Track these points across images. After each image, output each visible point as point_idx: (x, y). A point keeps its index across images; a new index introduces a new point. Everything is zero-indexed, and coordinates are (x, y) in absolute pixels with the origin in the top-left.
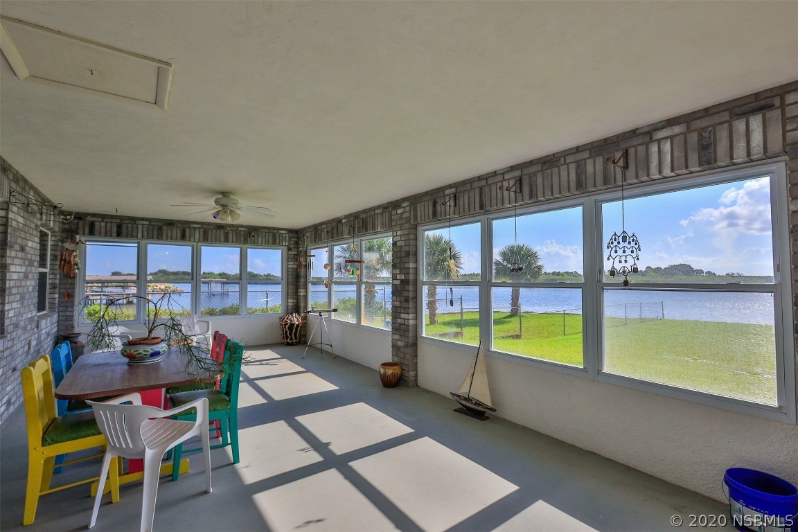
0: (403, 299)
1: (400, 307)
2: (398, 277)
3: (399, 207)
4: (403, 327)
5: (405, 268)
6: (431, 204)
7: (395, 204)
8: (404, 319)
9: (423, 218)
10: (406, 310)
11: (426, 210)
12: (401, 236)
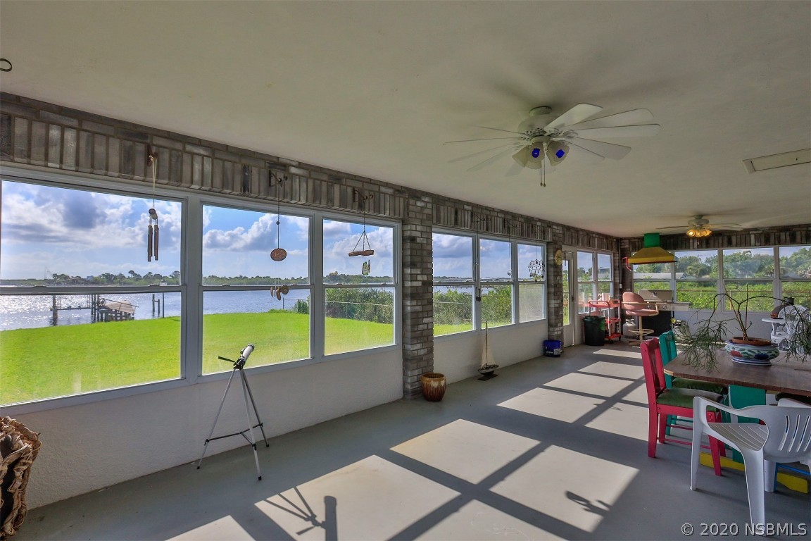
0: (426, 302)
1: (423, 312)
2: (419, 278)
3: (419, 199)
4: (425, 333)
5: (427, 268)
6: (453, 210)
7: (415, 194)
8: (428, 324)
9: (446, 221)
10: (429, 312)
11: (449, 215)
12: (421, 232)
